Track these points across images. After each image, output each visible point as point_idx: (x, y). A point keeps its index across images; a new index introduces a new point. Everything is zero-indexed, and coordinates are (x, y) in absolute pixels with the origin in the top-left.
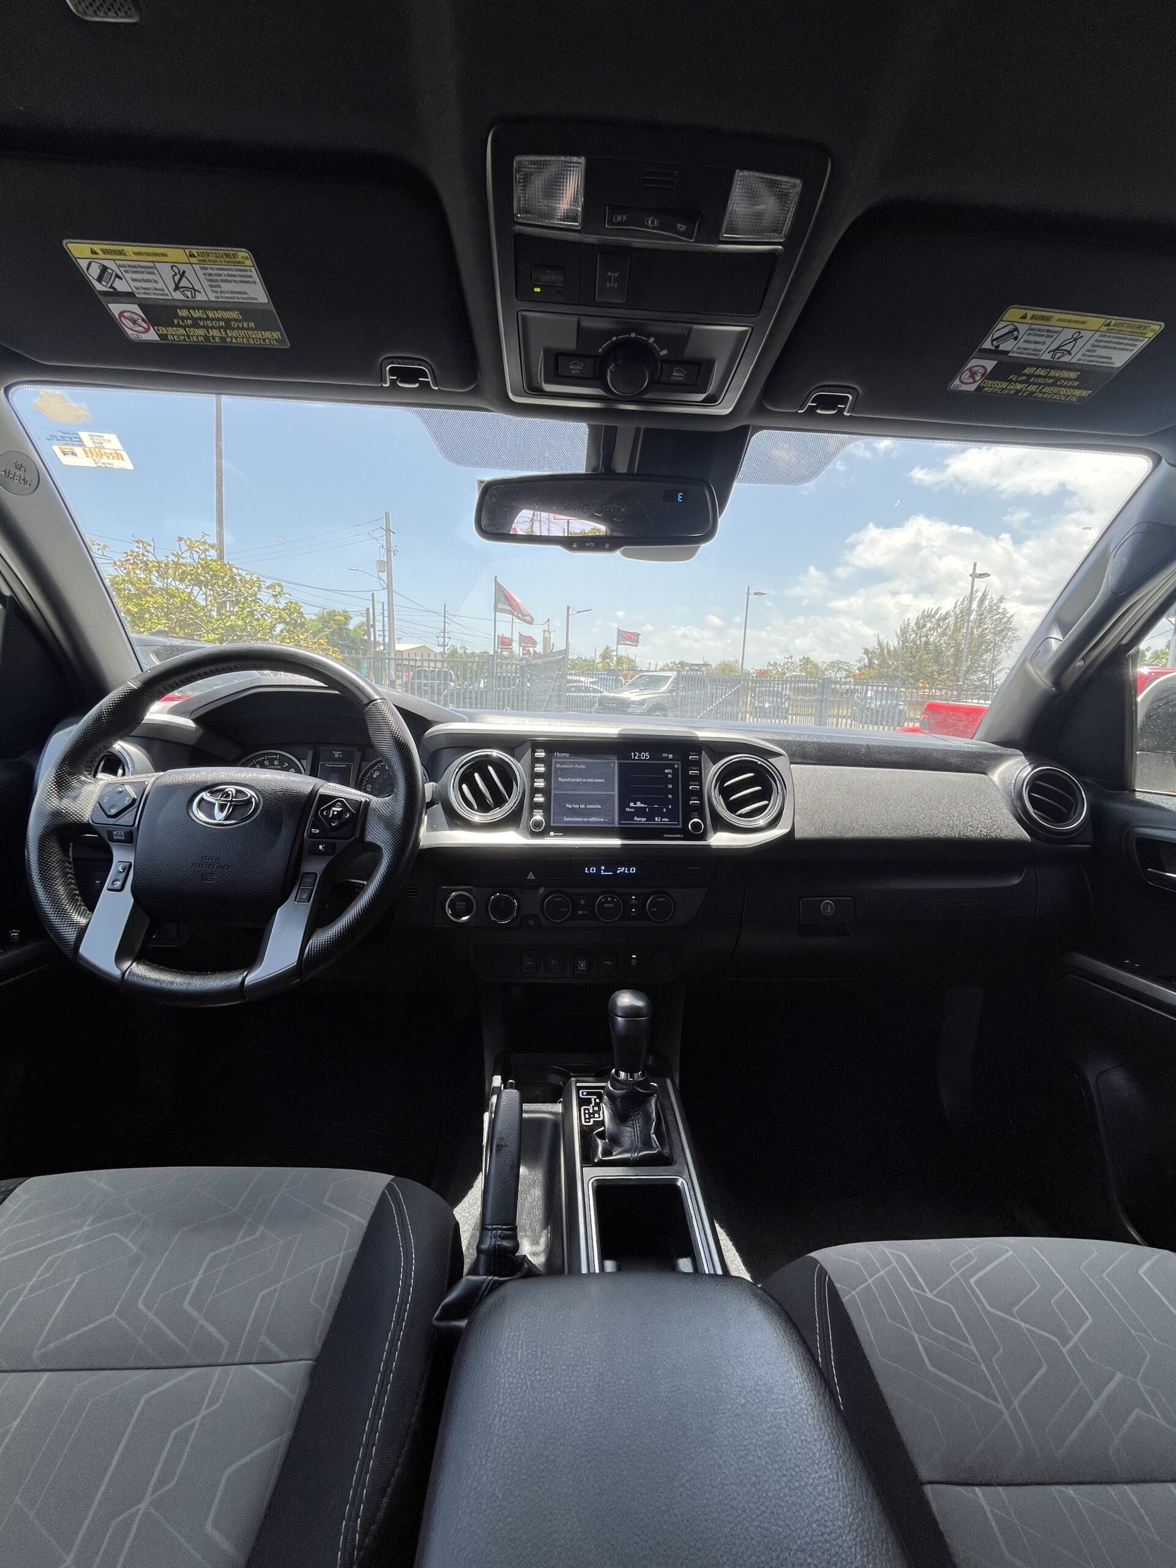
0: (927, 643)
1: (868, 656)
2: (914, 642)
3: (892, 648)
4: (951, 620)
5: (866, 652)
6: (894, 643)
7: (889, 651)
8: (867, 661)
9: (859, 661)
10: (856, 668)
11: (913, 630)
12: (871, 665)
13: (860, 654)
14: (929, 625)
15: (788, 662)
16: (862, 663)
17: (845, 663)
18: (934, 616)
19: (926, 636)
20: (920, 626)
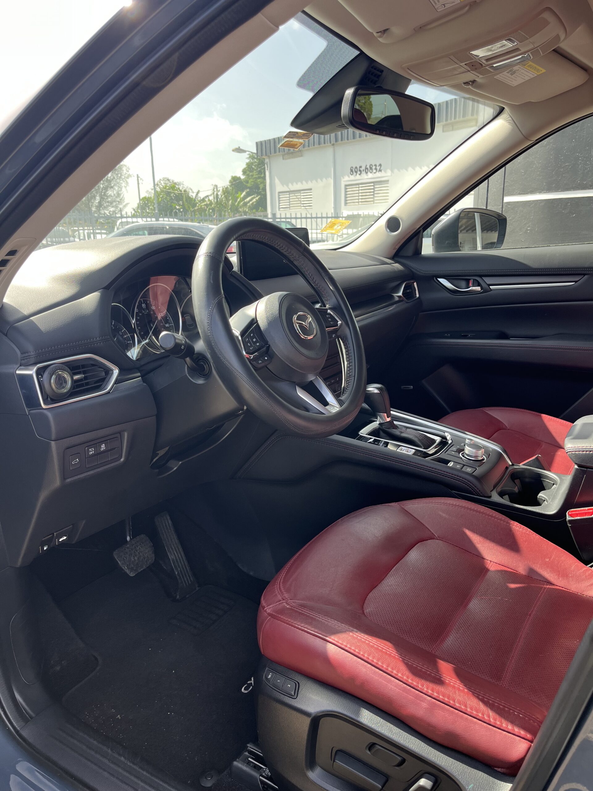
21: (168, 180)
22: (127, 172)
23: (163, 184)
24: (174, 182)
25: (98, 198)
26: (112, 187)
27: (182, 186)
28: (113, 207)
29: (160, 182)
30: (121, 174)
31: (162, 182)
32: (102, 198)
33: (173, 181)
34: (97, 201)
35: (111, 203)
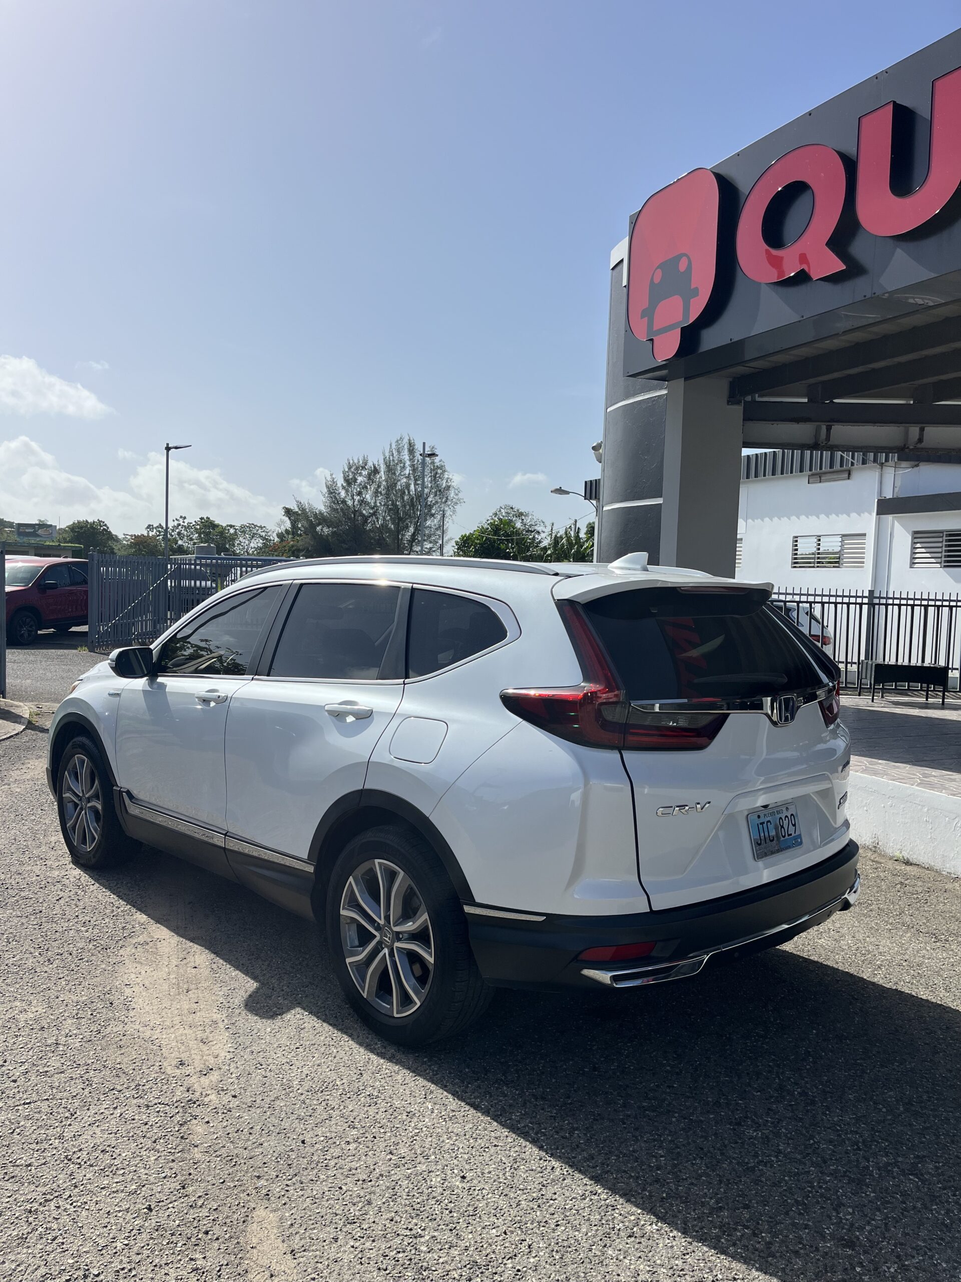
0: (361, 503)
1: (289, 518)
2: (344, 502)
3: (316, 511)
4: (382, 475)
5: (288, 512)
6: (320, 504)
7: (315, 515)
8: (288, 524)
9: (279, 525)
10: (275, 534)
11: (344, 488)
12: (294, 531)
13: (282, 515)
14: (360, 479)
15: (179, 525)
16: (282, 527)
17: (261, 527)
18: (363, 468)
19: (359, 494)
20: (349, 482)
21: (512, 508)
22: (455, 496)
23: (504, 514)
24: (520, 511)
25: (412, 529)
26: (433, 515)
27: (530, 517)
28: (431, 542)
29: (500, 511)
30: (447, 498)
31: (503, 511)
32: (417, 530)
33: (518, 510)
34: (410, 534)
35: (430, 536)
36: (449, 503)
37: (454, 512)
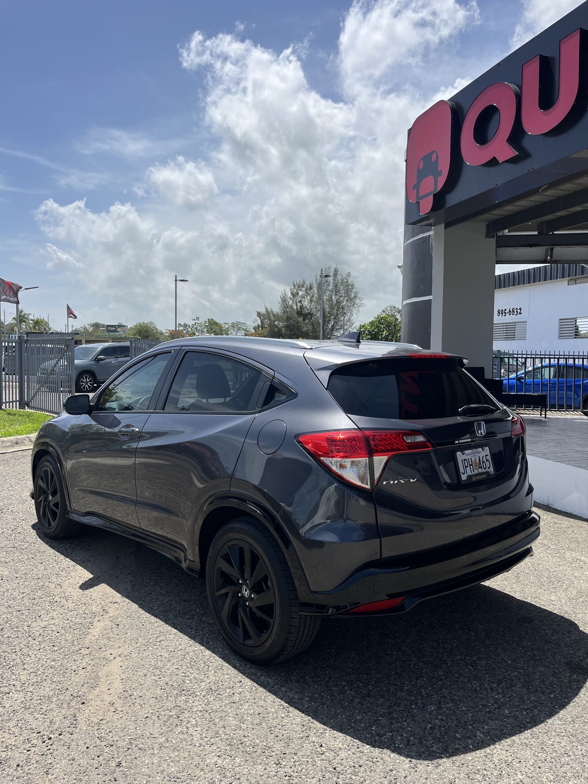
0: (301, 307)
1: (260, 318)
2: (292, 307)
3: (275, 313)
4: (315, 290)
5: (259, 315)
6: (277, 309)
7: (274, 315)
8: (259, 322)
9: (254, 322)
10: (252, 328)
11: (291, 299)
12: (262, 325)
13: (255, 316)
14: (301, 293)
15: (196, 323)
16: (256, 323)
17: (243, 324)
18: (303, 286)
19: (300, 302)
20: (294, 295)
21: (394, 307)
23: (389, 311)
25: (332, 322)
26: (345, 314)
29: (387, 309)
30: (354, 303)
33: (398, 308)
34: (331, 325)
36: (355, 306)
37: (358, 311)
